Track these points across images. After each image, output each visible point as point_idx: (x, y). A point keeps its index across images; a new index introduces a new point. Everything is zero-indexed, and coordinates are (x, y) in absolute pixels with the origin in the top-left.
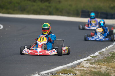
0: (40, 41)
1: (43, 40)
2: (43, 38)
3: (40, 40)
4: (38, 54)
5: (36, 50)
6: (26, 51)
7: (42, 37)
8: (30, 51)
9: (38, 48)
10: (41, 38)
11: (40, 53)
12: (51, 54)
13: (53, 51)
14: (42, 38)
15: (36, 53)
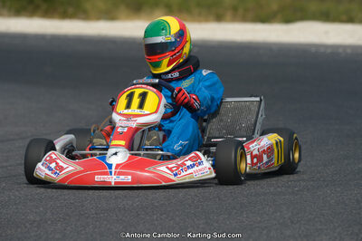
0: (126, 112)
1: (141, 106)
2: (143, 96)
3: (128, 106)
4: (113, 179)
5: (103, 157)
6: (53, 165)
7: (138, 91)
8: (69, 167)
9: (111, 151)
10: (130, 97)
11: (120, 174)
12: (177, 180)
13: (189, 163)
14: (136, 95)
15: (98, 178)
